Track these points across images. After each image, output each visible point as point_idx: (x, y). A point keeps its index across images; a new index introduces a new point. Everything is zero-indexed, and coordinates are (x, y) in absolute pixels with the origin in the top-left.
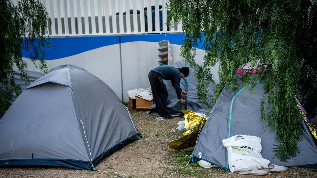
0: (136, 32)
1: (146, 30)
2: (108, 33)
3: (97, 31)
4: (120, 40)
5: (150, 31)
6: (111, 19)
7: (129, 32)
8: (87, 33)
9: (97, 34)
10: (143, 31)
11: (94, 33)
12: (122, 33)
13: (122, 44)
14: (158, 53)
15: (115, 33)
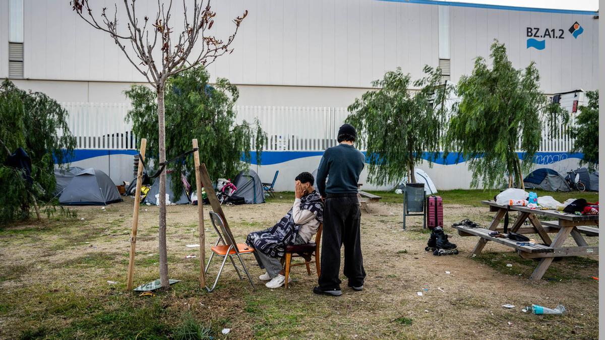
0: (120, 148)
1: (127, 148)
2: (101, 148)
3: (94, 146)
4: (109, 153)
5: (129, 148)
6: (99, 139)
7: (115, 148)
8: (87, 148)
9: (94, 149)
10: (124, 148)
11: (92, 148)
12: (111, 148)
13: (111, 155)
14: (134, 162)
15: (106, 148)
